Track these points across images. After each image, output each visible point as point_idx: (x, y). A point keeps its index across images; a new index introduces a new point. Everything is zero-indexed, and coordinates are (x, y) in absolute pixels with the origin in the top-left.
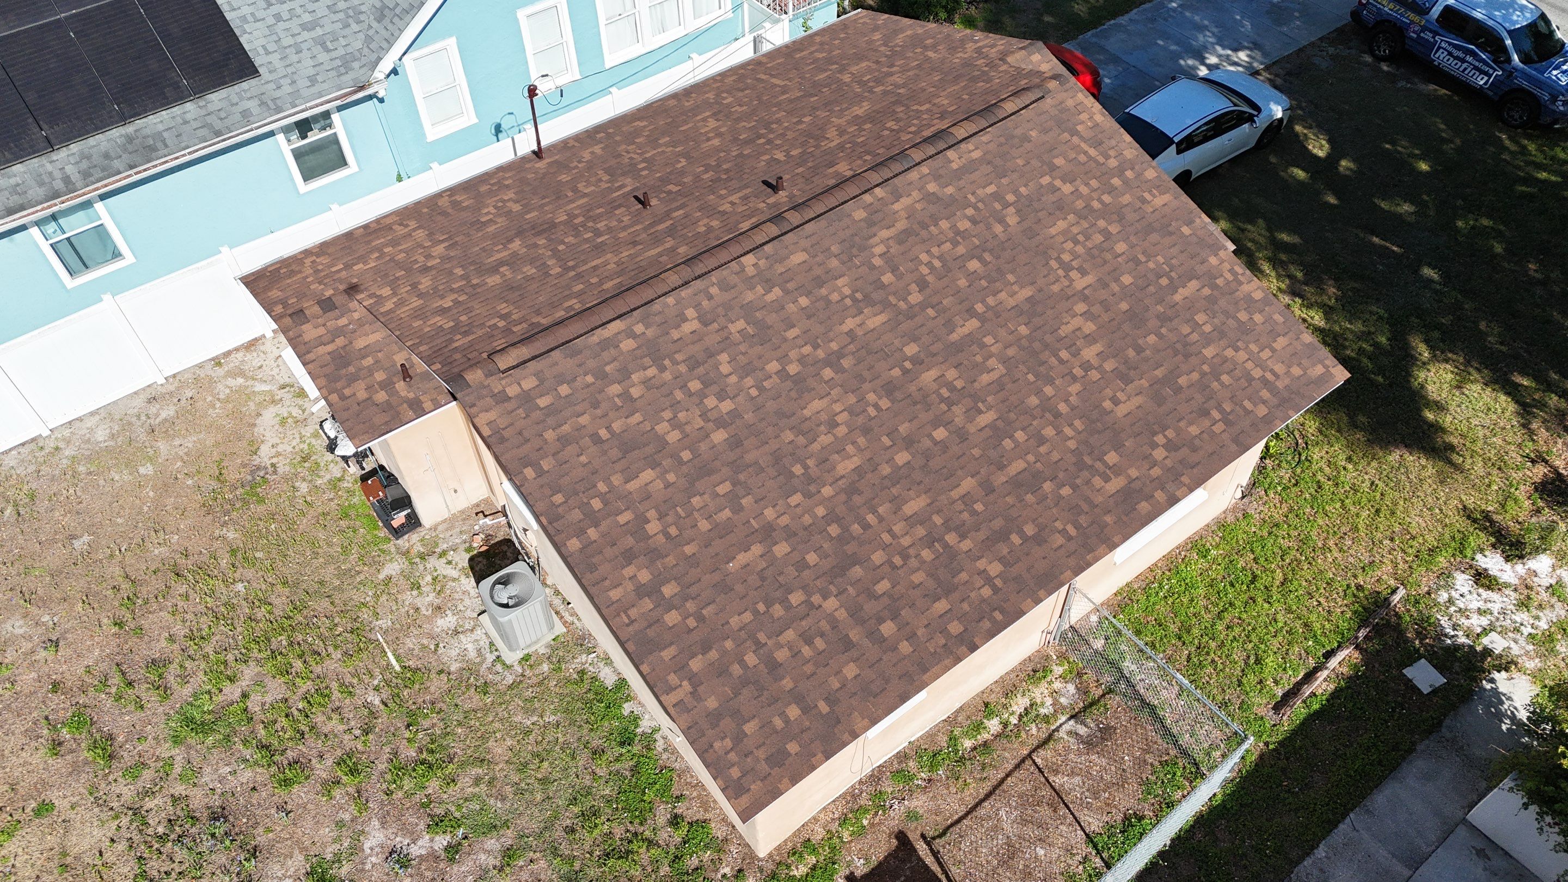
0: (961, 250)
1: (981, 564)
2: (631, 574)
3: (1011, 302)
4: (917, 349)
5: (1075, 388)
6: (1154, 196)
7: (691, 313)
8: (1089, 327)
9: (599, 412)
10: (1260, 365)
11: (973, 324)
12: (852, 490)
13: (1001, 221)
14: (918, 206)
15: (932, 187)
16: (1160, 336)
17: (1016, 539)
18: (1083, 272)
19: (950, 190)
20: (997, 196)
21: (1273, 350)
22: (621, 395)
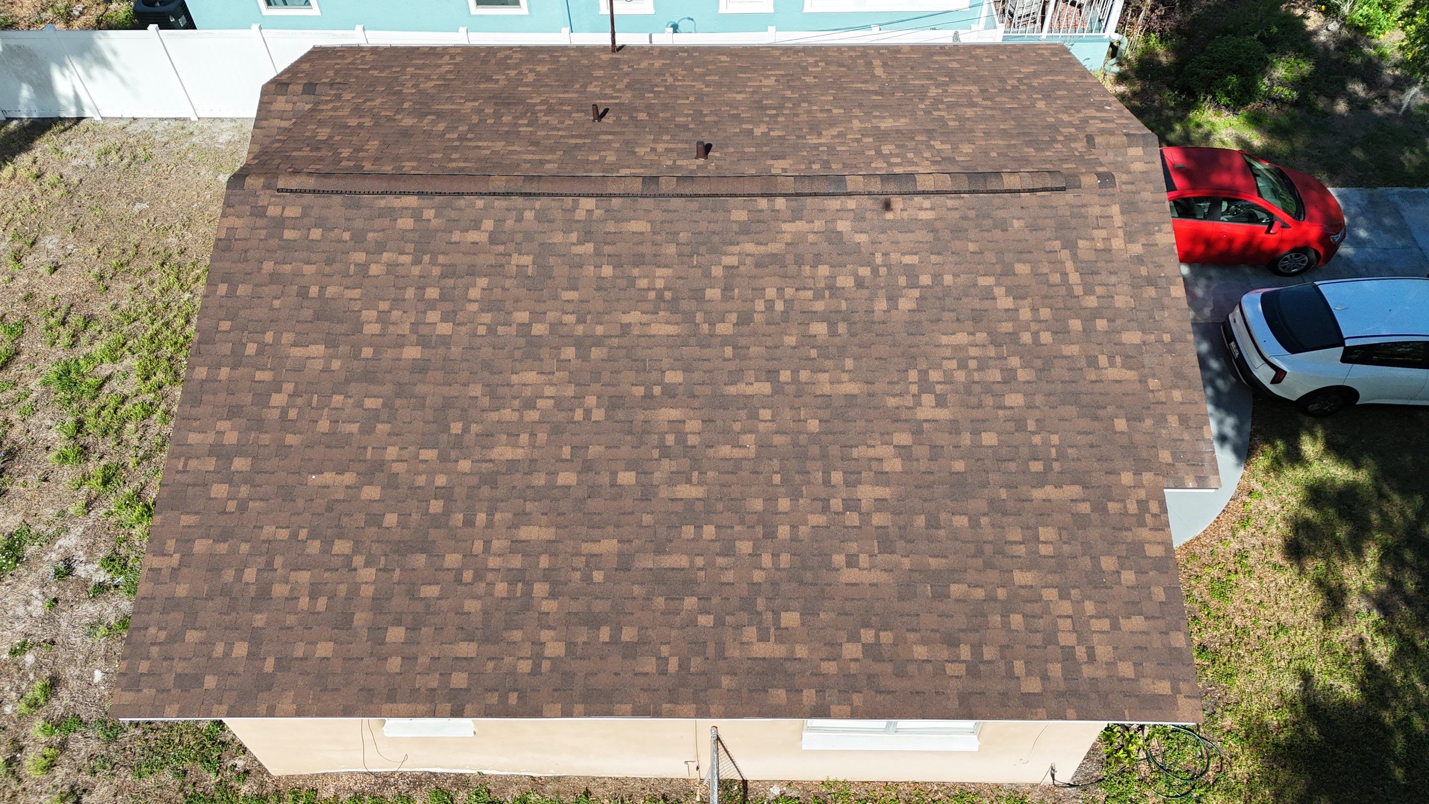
0: (819, 306)
1: (545, 635)
2: (222, 429)
3: (827, 389)
4: (681, 380)
5: (819, 519)
6: (1112, 364)
7: (488, 224)
8: (895, 465)
9: (327, 269)
10: (1081, 630)
11: (766, 388)
12: (490, 480)
13: (892, 299)
14: (811, 238)
15: (843, 226)
16: (974, 524)
17: (605, 634)
18: (941, 402)
19: (862, 238)
20: (911, 272)
21: (1115, 626)
22: (359, 265)
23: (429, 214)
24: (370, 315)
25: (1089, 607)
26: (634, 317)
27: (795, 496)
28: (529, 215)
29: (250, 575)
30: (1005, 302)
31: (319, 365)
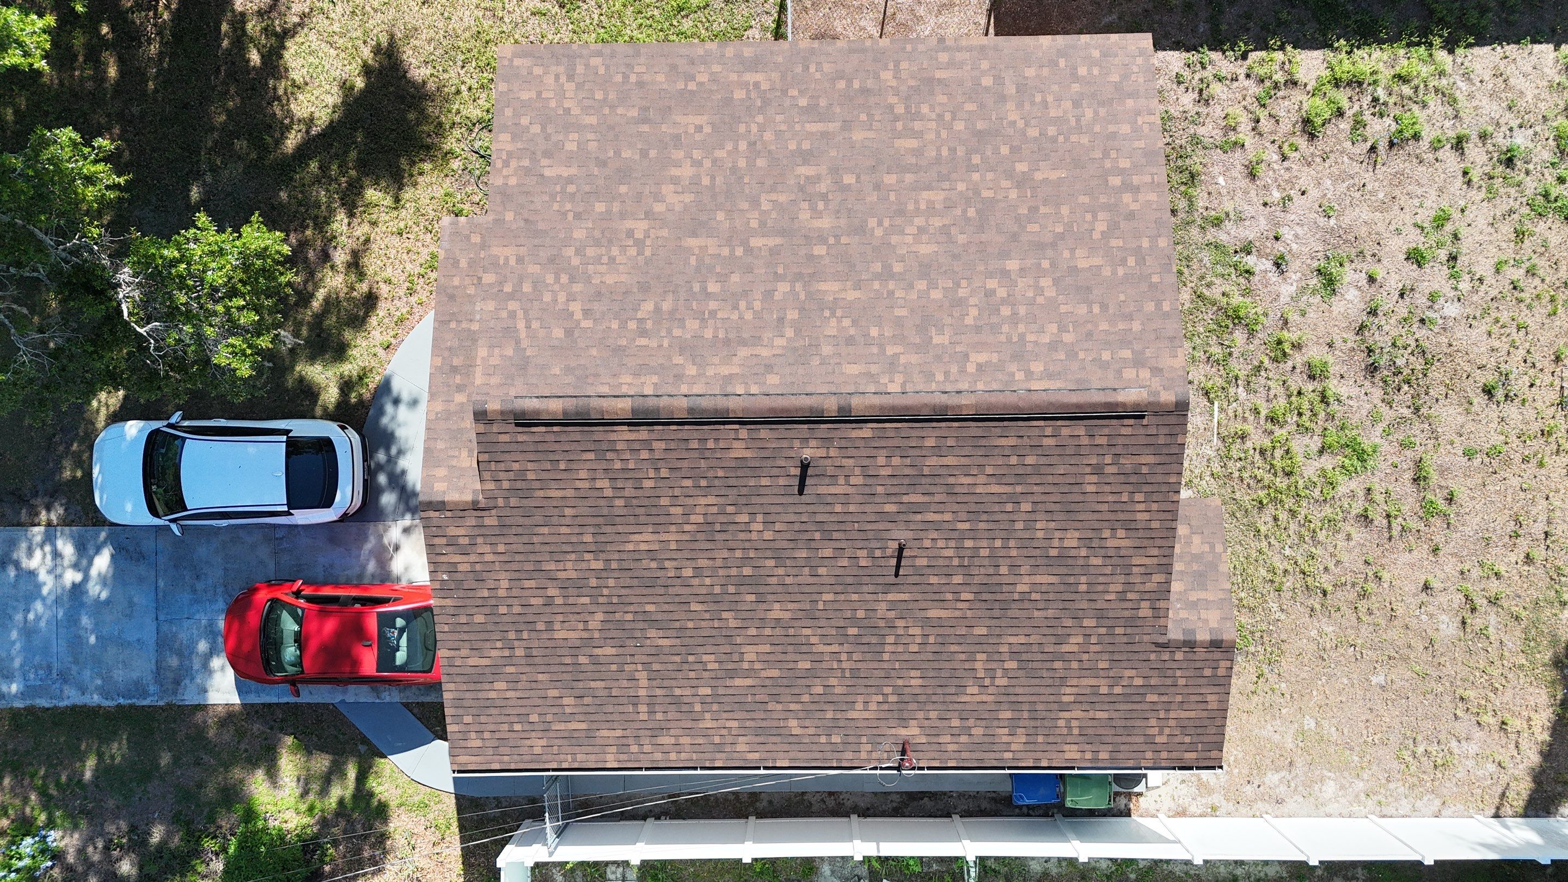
0: (713, 305)
3: (711, 242)
4: (815, 248)
7: (971, 368)
8: (668, 189)
11: (755, 242)
22: (1066, 332)
23: (1020, 376)
24: (1050, 293)
25: (553, 104)
26: (852, 295)
27: (734, 170)
28: (940, 377)
29: (1089, 114)
30: (576, 307)
31: (1079, 253)
